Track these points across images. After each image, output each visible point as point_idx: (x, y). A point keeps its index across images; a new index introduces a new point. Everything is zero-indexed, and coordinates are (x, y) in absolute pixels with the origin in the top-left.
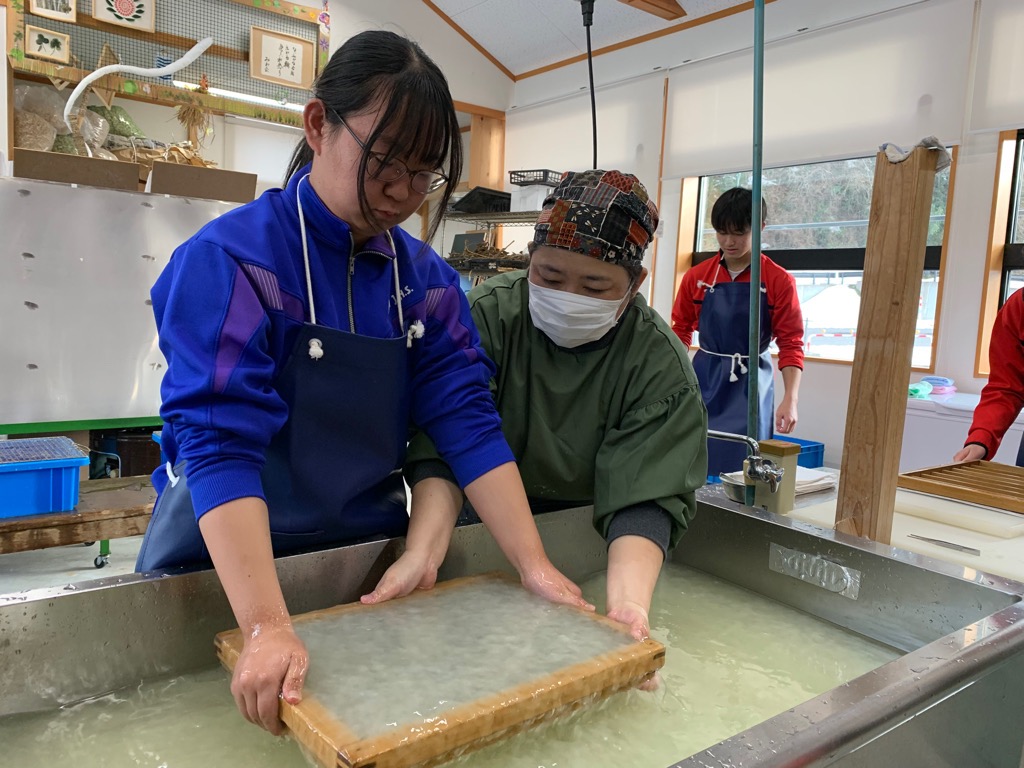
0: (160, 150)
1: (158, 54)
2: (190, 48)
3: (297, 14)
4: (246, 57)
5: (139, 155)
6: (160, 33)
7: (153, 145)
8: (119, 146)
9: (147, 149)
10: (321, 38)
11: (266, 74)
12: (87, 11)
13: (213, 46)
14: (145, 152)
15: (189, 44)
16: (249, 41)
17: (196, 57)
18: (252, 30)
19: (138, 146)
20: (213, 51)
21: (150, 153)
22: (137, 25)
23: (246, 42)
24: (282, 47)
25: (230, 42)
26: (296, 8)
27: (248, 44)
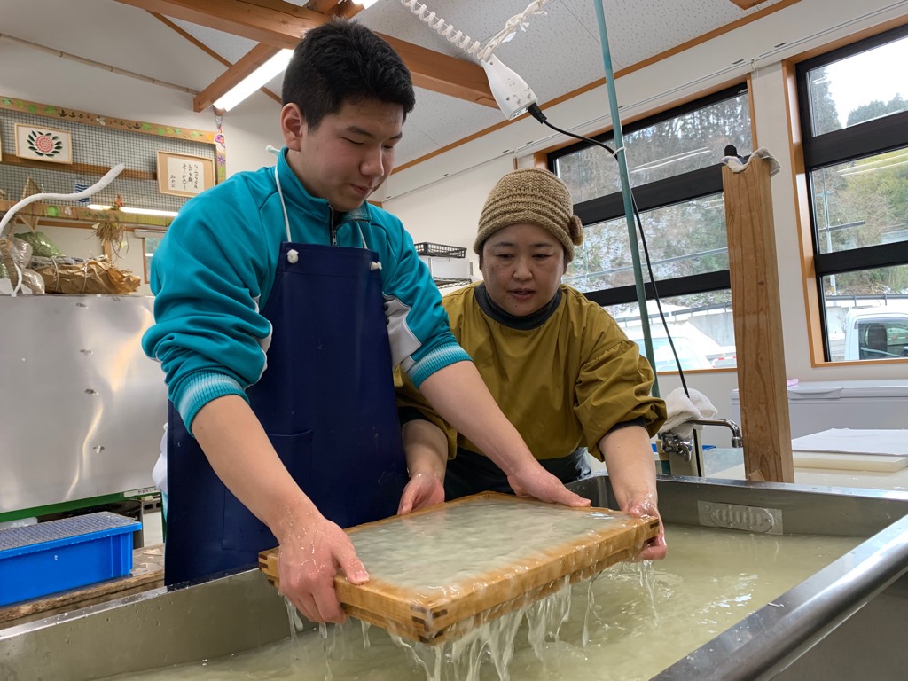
0: (80, 265)
1: (76, 182)
2: (104, 174)
3: (196, 138)
4: (155, 176)
5: (61, 271)
6: (77, 164)
7: (73, 261)
8: (41, 265)
9: (68, 266)
10: (218, 155)
11: (173, 189)
12: (11, 152)
13: (125, 171)
14: (66, 268)
15: (103, 171)
16: (156, 164)
17: (111, 181)
18: (158, 155)
19: (59, 264)
20: (125, 174)
21: (71, 269)
22: (57, 159)
23: (153, 165)
24: (185, 166)
25: (139, 165)
26: (195, 133)
27: (156, 166)
